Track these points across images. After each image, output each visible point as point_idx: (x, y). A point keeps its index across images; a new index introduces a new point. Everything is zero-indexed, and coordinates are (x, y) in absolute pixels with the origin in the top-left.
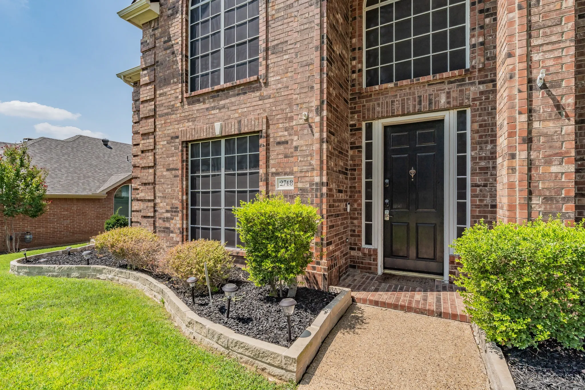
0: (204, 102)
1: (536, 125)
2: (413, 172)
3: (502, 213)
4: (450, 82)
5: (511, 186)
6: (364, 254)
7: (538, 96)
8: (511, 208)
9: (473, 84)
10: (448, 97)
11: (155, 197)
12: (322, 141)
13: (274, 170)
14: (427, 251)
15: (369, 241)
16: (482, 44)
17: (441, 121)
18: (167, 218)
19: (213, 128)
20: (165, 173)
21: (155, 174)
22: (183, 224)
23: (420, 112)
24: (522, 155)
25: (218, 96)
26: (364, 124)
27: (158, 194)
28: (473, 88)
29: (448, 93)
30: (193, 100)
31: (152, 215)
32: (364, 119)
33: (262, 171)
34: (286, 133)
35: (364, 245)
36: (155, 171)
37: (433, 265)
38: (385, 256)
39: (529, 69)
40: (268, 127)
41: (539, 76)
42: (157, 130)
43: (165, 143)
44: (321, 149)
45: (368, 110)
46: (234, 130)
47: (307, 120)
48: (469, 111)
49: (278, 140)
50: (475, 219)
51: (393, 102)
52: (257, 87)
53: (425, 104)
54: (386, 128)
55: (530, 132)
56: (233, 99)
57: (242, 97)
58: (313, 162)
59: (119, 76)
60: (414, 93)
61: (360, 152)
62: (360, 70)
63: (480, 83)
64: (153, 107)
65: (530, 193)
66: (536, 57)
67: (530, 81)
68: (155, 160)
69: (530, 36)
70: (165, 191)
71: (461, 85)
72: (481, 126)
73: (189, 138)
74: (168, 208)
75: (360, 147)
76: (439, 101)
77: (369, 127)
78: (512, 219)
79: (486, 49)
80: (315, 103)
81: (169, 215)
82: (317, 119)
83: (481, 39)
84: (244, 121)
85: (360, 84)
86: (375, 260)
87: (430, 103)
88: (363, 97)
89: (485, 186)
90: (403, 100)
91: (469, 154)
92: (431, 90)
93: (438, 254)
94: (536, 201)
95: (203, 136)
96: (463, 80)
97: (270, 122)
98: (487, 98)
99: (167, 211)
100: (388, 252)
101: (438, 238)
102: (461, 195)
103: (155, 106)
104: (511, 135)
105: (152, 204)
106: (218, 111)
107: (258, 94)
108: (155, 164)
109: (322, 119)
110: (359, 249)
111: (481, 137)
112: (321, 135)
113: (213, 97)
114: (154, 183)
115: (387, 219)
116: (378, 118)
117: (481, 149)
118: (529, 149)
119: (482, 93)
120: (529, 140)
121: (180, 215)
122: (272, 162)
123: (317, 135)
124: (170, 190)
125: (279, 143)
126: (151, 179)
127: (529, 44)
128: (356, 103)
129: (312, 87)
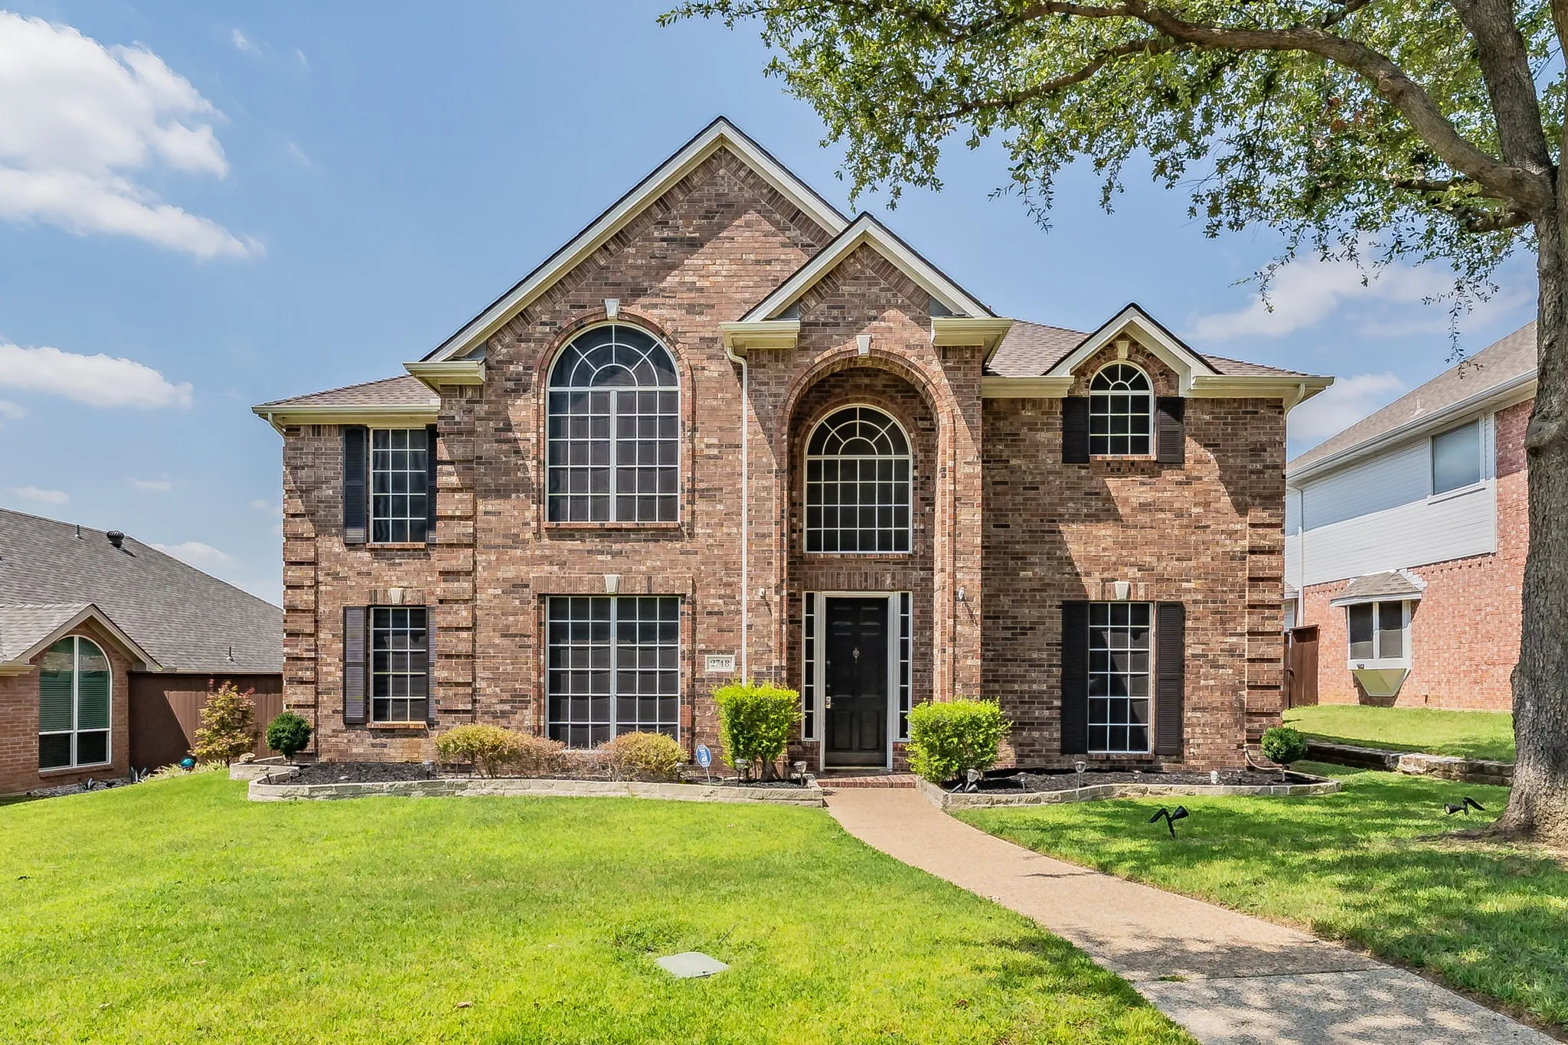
0: (583, 541)
1: (958, 628)
2: (856, 653)
3: (936, 695)
4: (895, 563)
5: (942, 674)
6: (805, 748)
7: (960, 605)
8: (943, 691)
9: (915, 569)
10: (893, 578)
11: (474, 679)
12: (782, 622)
13: (702, 646)
14: (870, 741)
15: (809, 733)
16: (923, 531)
17: (885, 601)
18: (503, 712)
19: (602, 581)
20: (497, 641)
21: (474, 641)
22: (539, 720)
23: (865, 590)
24: (949, 650)
25: (610, 536)
26: (804, 593)
27: (480, 673)
28: (915, 573)
29: (893, 574)
30: (557, 534)
31: (469, 707)
32: (806, 588)
33: (682, 646)
34: (721, 602)
35: (803, 738)
36: (474, 636)
37: (875, 756)
38: (827, 750)
39: (954, 583)
40: (694, 591)
41: (961, 592)
42: (480, 568)
43: (499, 591)
44: (781, 630)
45: (811, 579)
46: (640, 589)
47: (763, 597)
48: (911, 594)
49: (709, 609)
50: (916, 703)
51: (838, 574)
52: (676, 536)
53: (871, 581)
54: (829, 600)
55: (954, 633)
56: (637, 546)
57: (651, 545)
58: (771, 644)
59: (255, 410)
60: (860, 569)
61: (800, 627)
62: (801, 531)
63: (921, 569)
64: (471, 530)
65: (954, 680)
66: (959, 576)
67: (955, 593)
68: (474, 617)
69: (955, 559)
70: (498, 669)
71: (905, 568)
72: (921, 612)
73: (552, 589)
74: (506, 696)
75: (800, 622)
76: (884, 581)
77: (810, 598)
78: (943, 700)
79: (926, 537)
80: (773, 581)
81: (507, 707)
82: (777, 598)
83: (922, 527)
84: (658, 578)
85: (801, 547)
86: (818, 754)
87: (876, 582)
88: (804, 563)
89: (925, 671)
90: (849, 574)
91: (910, 638)
92: (877, 567)
93: (881, 743)
94: (958, 686)
95: (583, 590)
96: (907, 563)
97: (698, 585)
98: (927, 585)
99: (502, 702)
100: (831, 746)
101: (882, 727)
102: (904, 680)
103: (475, 529)
104: (943, 634)
105: (469, 690)
106: (609, 557)
107: (678, 545)
108: (474, 624)
109: (782, 598)
110: (800, 743)
111: (921, 622)
112: (781, 616)
113: (599, 536)
114: (472, 656)
115: (829, 707)
116: (822, 590)
117: (921, 634)
118: (954, 647)
119: (922, 579)
120: (954, 639)
121: (533, 705)
122: (699, 636)
123: (775, 615)
124: (510, 668)
125: (710, 613)
126: (464, 648)
127: (954, 566)
128: (796, 569)
129: (770, 563)
